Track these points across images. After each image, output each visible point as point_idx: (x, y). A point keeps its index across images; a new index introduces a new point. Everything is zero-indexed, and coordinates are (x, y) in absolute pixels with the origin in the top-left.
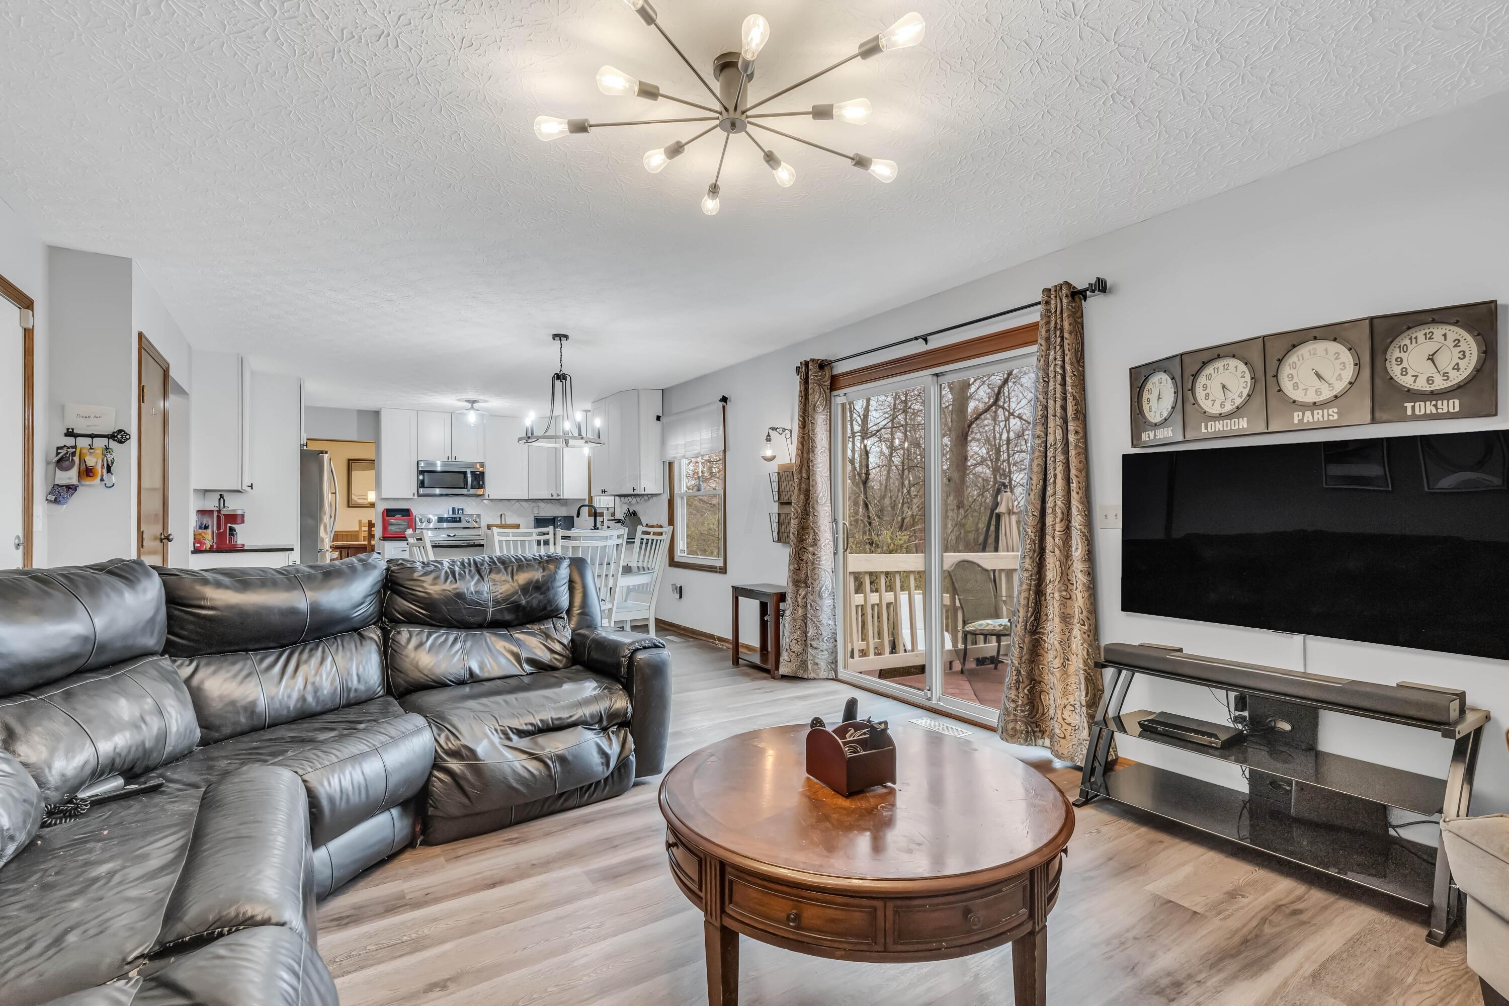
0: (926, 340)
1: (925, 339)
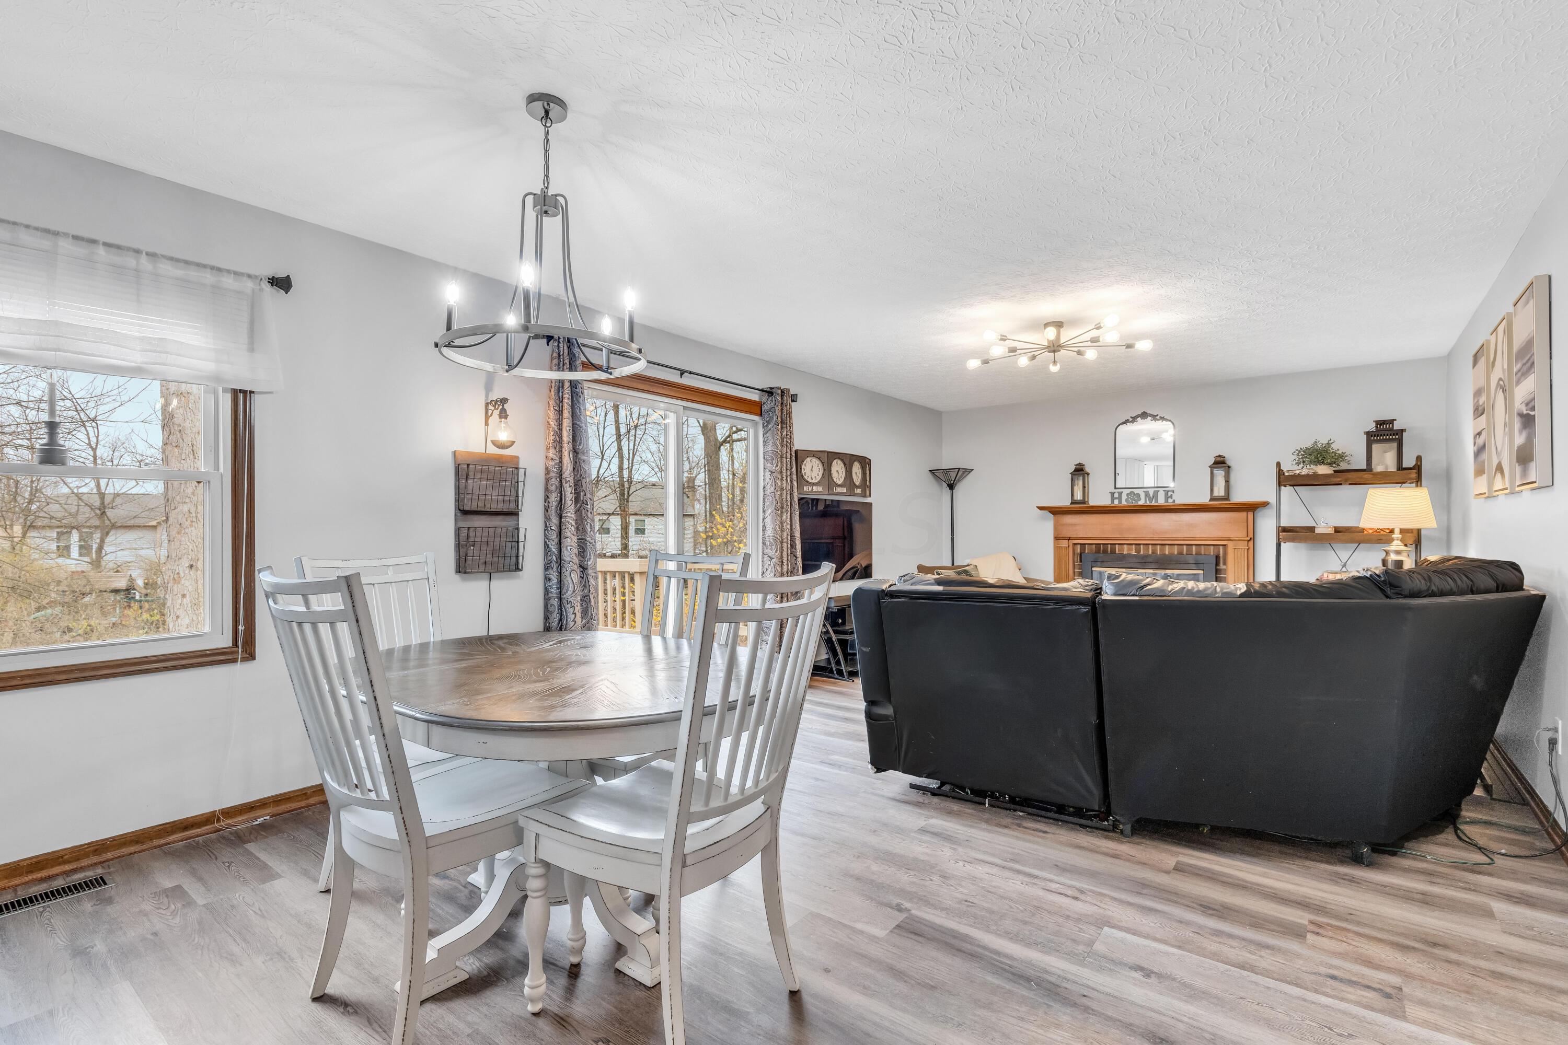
0: (682, 375)
1: (682, 373)
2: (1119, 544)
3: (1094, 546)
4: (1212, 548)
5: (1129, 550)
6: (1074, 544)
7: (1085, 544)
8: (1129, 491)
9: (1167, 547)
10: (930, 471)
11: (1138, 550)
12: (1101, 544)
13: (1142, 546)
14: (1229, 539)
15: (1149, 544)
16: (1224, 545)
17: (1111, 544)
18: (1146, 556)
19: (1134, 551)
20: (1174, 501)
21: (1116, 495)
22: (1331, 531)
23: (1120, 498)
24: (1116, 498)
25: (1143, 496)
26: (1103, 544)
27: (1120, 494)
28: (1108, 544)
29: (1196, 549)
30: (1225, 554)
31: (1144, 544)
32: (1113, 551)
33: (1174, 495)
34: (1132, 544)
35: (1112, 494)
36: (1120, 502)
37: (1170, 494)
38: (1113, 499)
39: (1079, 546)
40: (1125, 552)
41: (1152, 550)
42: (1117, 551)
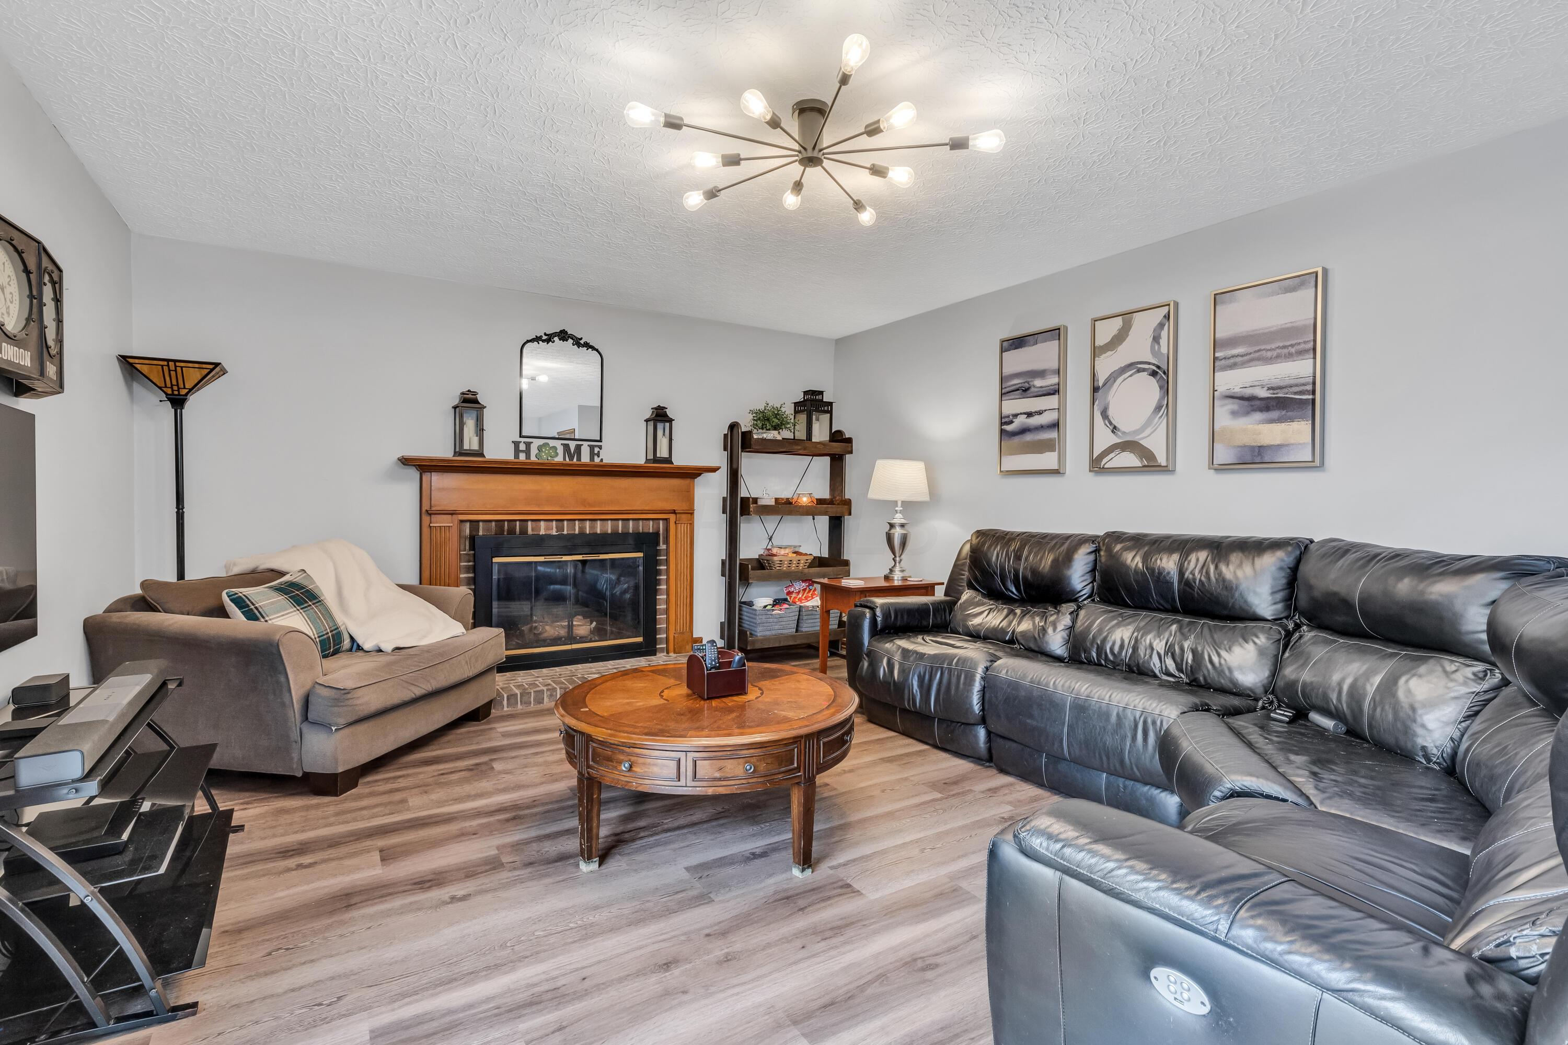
2: (532, 520)
3: (493, 523)
4: (651, 523)
5: (547, 529)
6: (462, 521)
7: (478, 521)
8: (542, 442)
9: (599, 522)
10: (124, 357)
11: (560, 529)
12: (504, 521)
13: (565, 523)
14: (674, 512)
15: (575, 520)
16: (666, 520)
17: (520, 520)
18: (572, 537)
19: (555, 529)
20: (602, 460)
21: (522, 447)
22: (772, 503)
23: (528, 452)
24: (522, 451)
25: (560, 450)
26: (509, 521)
27: (528, 445)
28: (516, 521)
29: (633, 525)
30: (667, 530)
31: (568, 520)
32: (524, 531)
33: (601, 451)
34: (552, 520)
35: (516, 444)
36: (528, 456)
37: (596, 450)
38: (517, 451)
39: (468, 525)
40: (542, 532)
41: (579, 527)
42: (530, 532)
